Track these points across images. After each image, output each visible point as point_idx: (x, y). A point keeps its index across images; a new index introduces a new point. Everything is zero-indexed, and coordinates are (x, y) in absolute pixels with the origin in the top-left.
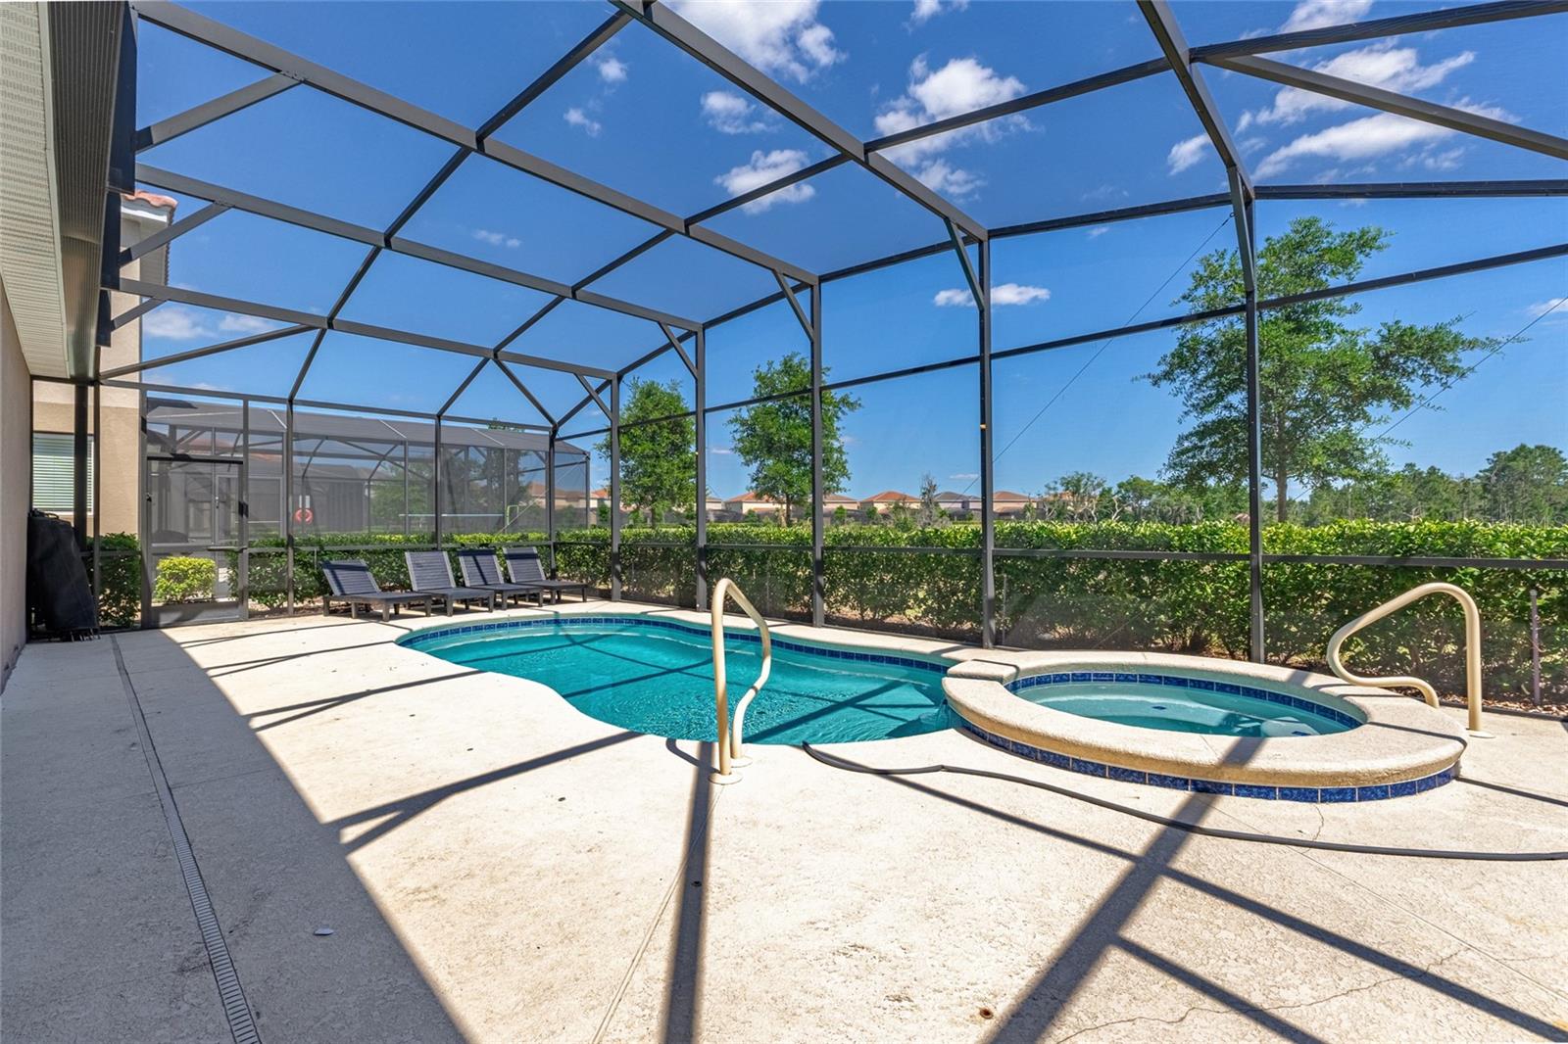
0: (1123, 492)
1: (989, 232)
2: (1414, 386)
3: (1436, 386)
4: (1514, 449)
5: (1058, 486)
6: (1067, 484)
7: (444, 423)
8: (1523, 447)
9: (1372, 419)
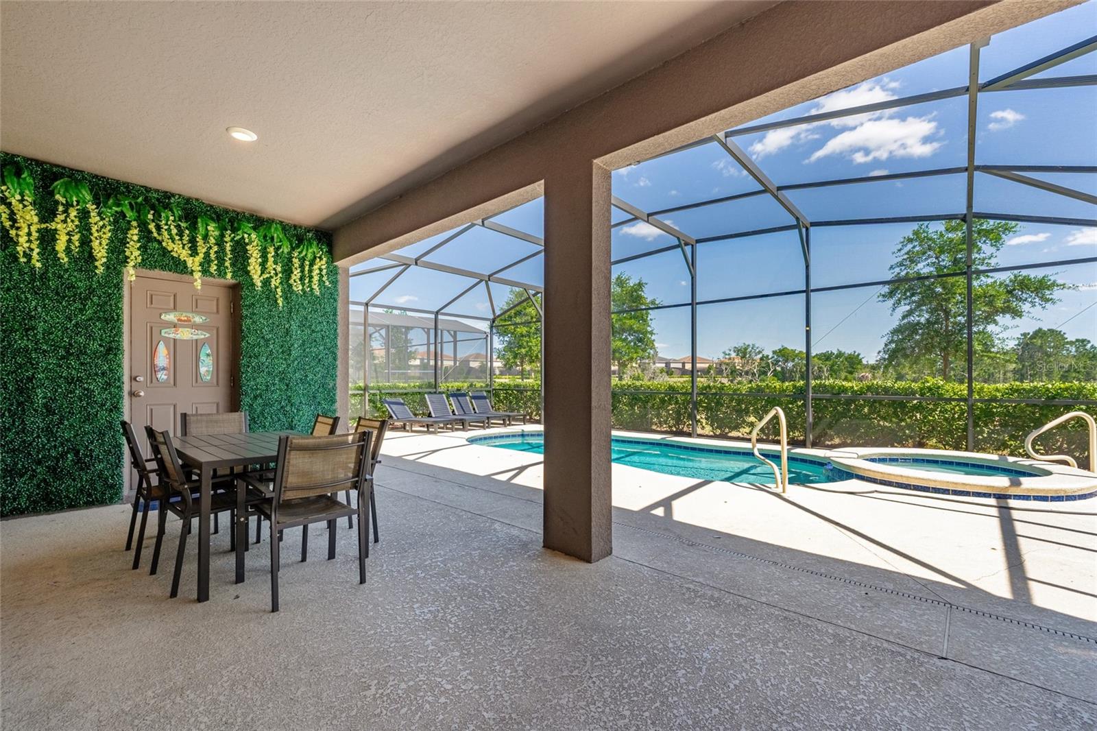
0: (776, 357)
1: (811, 223)
2: (1026, 307)
3: (1038, 307)
4: (1034, 330)
5: (732, 352)
6: (737, 351)
7: (440, 317)
8: (1040, 329)
9: (999, 324)
